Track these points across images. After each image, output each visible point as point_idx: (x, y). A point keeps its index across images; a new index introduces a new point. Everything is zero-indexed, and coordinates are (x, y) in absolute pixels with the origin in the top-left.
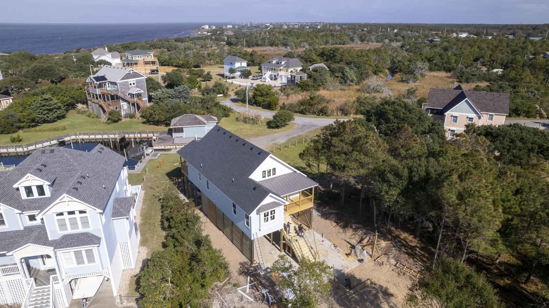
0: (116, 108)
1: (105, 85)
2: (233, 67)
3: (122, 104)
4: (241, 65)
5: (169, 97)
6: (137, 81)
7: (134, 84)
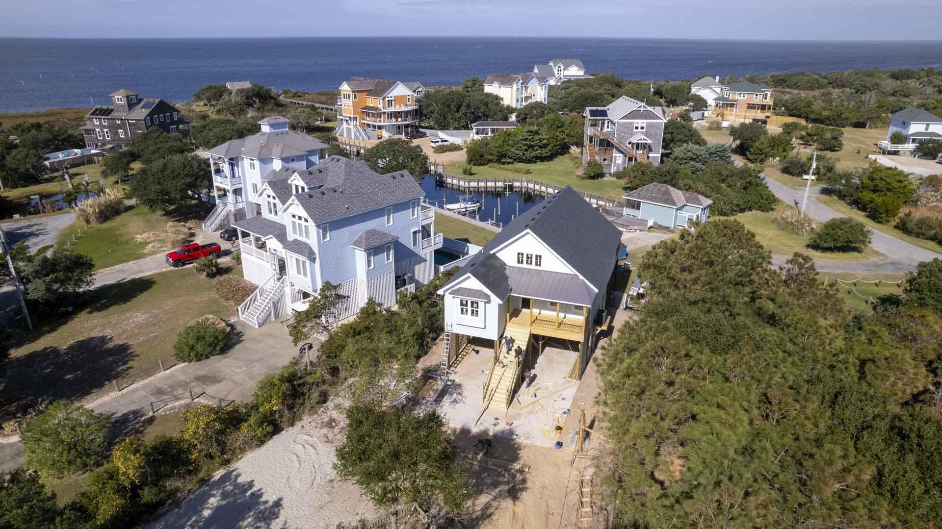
0: (605, 160)
1: (603, 123)
2: (904, 132)
3: (614, 155)
4: (927, 129)
5: (692, 159)
6: (648, 125)
7: (642, 128)
